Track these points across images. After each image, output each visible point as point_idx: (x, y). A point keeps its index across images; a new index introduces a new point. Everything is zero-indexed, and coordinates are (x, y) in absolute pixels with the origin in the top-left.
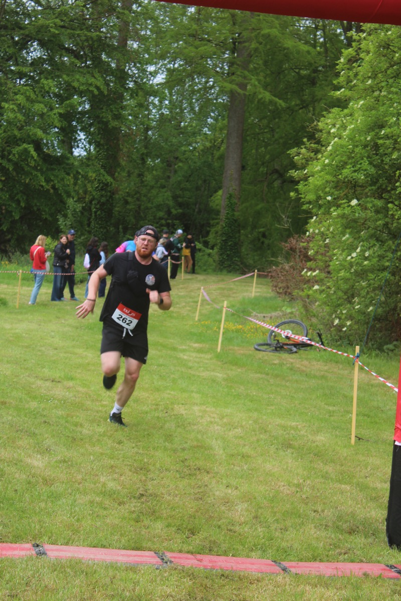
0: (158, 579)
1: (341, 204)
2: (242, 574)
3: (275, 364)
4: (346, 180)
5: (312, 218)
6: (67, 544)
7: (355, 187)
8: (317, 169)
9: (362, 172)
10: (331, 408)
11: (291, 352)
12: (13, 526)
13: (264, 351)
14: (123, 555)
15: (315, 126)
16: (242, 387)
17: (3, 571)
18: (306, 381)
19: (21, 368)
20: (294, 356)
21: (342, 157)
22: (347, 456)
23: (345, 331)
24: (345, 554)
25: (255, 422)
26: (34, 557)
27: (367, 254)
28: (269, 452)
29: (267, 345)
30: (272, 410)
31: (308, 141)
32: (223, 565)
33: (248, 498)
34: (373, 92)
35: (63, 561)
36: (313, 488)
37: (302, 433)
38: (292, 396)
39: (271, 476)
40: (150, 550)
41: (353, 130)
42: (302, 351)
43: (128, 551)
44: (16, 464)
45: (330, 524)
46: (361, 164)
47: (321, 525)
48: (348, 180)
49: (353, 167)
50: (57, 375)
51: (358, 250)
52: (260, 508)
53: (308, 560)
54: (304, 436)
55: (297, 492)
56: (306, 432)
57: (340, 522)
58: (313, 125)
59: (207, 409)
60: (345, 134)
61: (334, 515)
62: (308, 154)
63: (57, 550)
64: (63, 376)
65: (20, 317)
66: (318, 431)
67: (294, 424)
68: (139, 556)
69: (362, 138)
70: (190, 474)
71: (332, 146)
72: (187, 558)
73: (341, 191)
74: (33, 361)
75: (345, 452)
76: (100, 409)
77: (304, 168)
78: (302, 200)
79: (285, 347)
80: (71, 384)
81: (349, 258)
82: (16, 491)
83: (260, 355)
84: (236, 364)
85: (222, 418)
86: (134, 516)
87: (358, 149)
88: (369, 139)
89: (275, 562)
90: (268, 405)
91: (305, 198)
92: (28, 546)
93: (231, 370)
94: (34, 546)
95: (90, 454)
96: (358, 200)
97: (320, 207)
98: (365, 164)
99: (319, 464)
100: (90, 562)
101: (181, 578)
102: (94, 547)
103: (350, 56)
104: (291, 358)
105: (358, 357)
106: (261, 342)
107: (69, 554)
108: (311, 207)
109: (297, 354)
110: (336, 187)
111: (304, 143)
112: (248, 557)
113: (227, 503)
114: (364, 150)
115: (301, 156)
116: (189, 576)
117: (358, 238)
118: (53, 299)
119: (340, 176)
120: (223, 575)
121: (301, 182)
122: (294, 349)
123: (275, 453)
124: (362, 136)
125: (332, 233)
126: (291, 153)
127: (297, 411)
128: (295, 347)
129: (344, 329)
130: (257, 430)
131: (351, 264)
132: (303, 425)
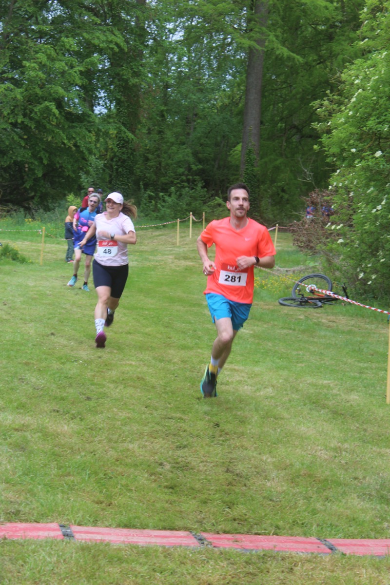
1: (365, 156)
2: (285, 553)
3: (301, 319)
4: (371, 131)
5: (336, 172)
7: (380, 138)
8: (341, 121)
9: (387, 123)
11: (315, 306)
13: (289, 306)
14: (156, 536)
15: (338, 77)
16: (270, 344)
18: (334, 336)
19: (45, 327)
20: (319, 310)
21: (366, 108)
22: (384, 416)
23: (370, 285)
25: (286, 380)
28: (302, 413)
29: (292, 299)
30: (302, 368)
31: (331, 93)
32: (265, 545)
33: (285, 465)
36: (351, 452)
37: (335, 391)
38: (321, 353)
39: (306, 439)
40: (185, 529)
41: (377, 81)
42: (327, 306)
45: (374, 493)
46: (385, 115)
47: (364, 494)
48: (373, 132)
49: (378, 119)
51: (383, 203)
53: (355, 536)
54: (336, 395)
55: (336, 457)
56: (339, 390)
57: (384, 491)
58: (336, 77)
59: (236, 367)
60: (369, 85)
61: (377, 483)
63: (85, 532)
65: (43, 274)
66: (351, 390)
67: (325, 382)
68: (175, 537)
69: (387, 89)
71: (356, 97)
72: (225, 539)
73: (365, 144)
75: (381, 412)
77: (326, 121)
78: (326, 153)
79: (310, 301)
81: (374, 210)
83: (286, 310)
84: (262, 320)
87: (382, 100)
89: (319, 539)
90: (297, 362)
91: (328, 151)
92: (54, 525)
93: (258, 326)
94: (60, 526)
96: (383, 152)
97: (344, 159)
103: (373, 6)
104: (317, 313)
106: (288, 298)
107: (99, 537)
108: (335, 160)
109: (322, 308)
110: (360, 139)
111: (326, 95)
112: (292, 535)
114: (388, 102)
115: (324, 108)
117: (382, 190)
119: (365, 128)
120: (264, 555)
121: (325, 135)
122: (320, 304)
123: (308, 414)
124: (387, 87)
125: (355, 186)
126: (314, 105)
127: (328, 368)
128: (320, 301)
129: (369, 283)
130: (289, 389)
131: (376, 217)
132: (335, 384)
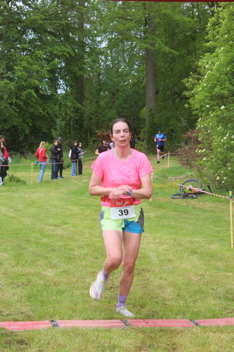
0: (124, 335)
1: (215, 109)
2: (172, 328)
3: (184, 206)
4: (217, 94)
5: (199, 119)
6: (70, 319)
7: (223, 98)
8: (199, 90)
9: (226, 89)
10: (218, 229)
11: (193, 198)
12: (38, 311)
13: (177, 199)
14: (102, 323)
16: (165, 221)
17: (34, 337)
18: (203, 214)
19: (37, 220)
20: (194, 200)
21: (213, 81)
22: (229, 256)
23: (224, 183)
24: (231, 313)
25: (174, 240)
26: (51, 328)
27: (232, 137)
28: (183, 257)
29: (179, 195)
30: (184, 232)
31: (193, 74)
32: (161, 324)
33: (173, 285)
34: (229, 42)
35: (68, 329)
36: (211, 276)
37: (202, 244)
38: (195, 224)
39: (185, 271)
40: (118, 319)
41: (219, 65)
42: (199, 197)
43: (105, 320)
44: (37, 275)
46: (225, 84)
47: (216, 297)
48: (218, 95)
49: (220, 87)
50: (57, 222)
51: (227, 135)
52: (181, 290)
53: (210, 318)
54: (203, 246)
55: (201, 279)
56: (205, 243)
57: (228, 294)
58: (195, 64)
59: (146, 235)
60: (214, 68)
61: (224, 291)
62: (194, 81)
63: (64, 323)
64: (61, 222)
65: (34, 190)
66: (212, 243)
67: (197, 239)
68: (112, 323)
69: (224, 69)
70: (138, 274)
71: (207, 75)
72: (139, 322)
73: (215, 102)
74: (43, 215)
75: (228, 254)
76: (84, 239)
77: (192, 90)
78: (192, 108)
79: (189, 195)
80: (66, 226)
81: (222, 140)
82: (38, 290)
83: (175, 201)
84: (161, 208)
85: (155, 240)
86: (107, 300)
87: (223, 76)
88: (228, 69)
89: (191, 320)
90: (181, 230)
91: (193, 107)
92: (48, 322)
93: (159, 211)
94: (51, 321)
95: (80, 266)
96: (225, 106)
97: (203, 111)
98: (227, 85)
99: (213, 262)
100: (84, 328)
101: (137, 333)
102: (85, 319)
103: (213, 22)
104: (193, 202)
105: (231, 197)
106: (175, 193)
107: (71, 325)
108: (197, 112)
109: (196, 199)
110: (211, 99)
111: (190, 75)
112: (175, 318)
113: (161, 288)
114: (226, 76)
115: (190, 83)
116: (142, 332)
117: (226, 128)
118: (52, 178)
119: (213, 93)
120: (161, 330)
121: (191, 98)
122: (195, 196)
123: (187, 257)
124: (224, 68)
125: (211, 126)
126: (184, 81)
127: (198, 232)
128: (195, 195)
129: (223, 182)
130: (176, 245)
131: (224, 144)
132: (203, 240)
